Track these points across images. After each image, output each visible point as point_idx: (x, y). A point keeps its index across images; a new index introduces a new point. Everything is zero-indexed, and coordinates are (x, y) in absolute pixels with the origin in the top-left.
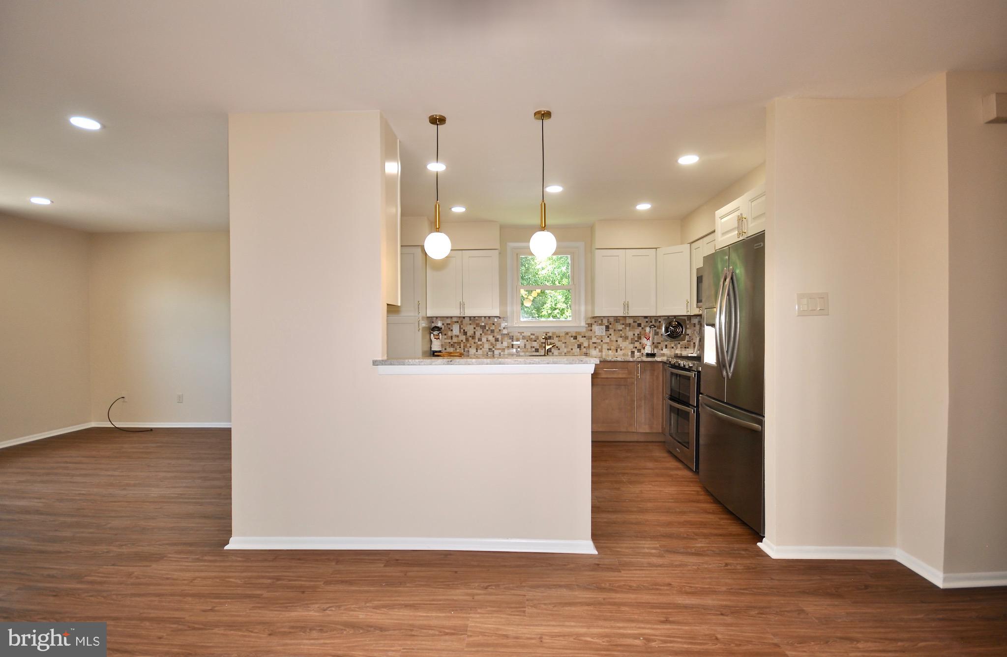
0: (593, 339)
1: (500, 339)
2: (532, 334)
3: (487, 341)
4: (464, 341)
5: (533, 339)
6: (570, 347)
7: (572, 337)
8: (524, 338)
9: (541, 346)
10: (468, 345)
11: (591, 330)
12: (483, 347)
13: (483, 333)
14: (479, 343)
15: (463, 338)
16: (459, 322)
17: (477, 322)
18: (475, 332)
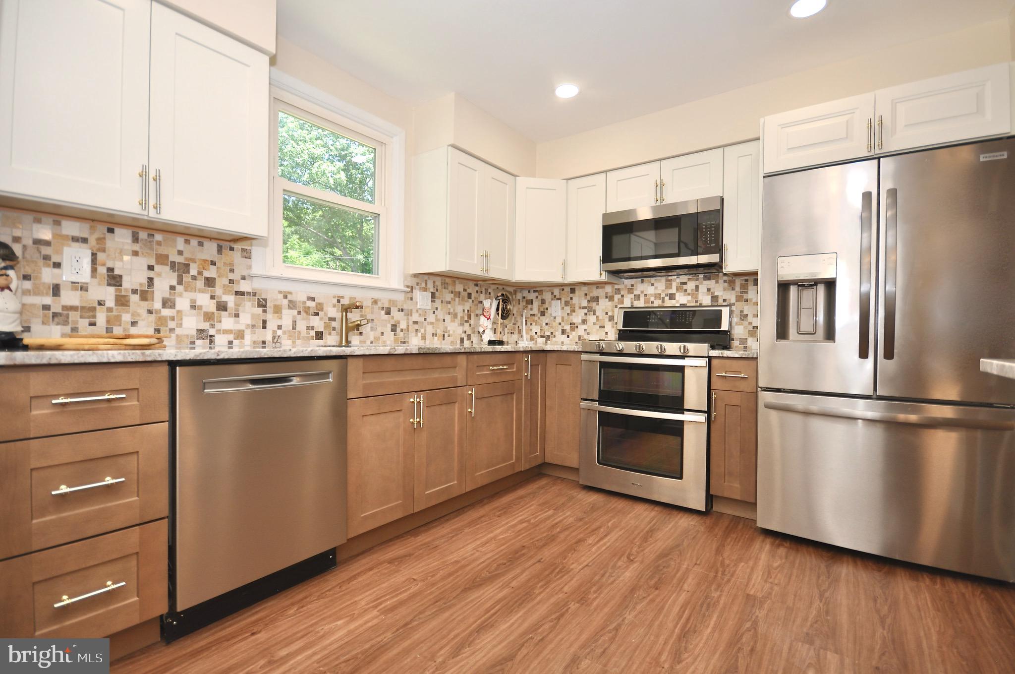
0: (413, 314)
1: (231, 305)
2: (309, 298)
3: (193, 307)
4: (110, 303)
5: (312, 311)
6: (379, 330)
7: (383, 308)
8: (292, 305)
9: (327, 326)
10: (126, 318)
11: (412, 299)
12: (180, 325)
13: (180, 282)
14: (166, 312)
15: (109, 294)
16: (92, 241)
17: (162, 250)
18: (151, 280)
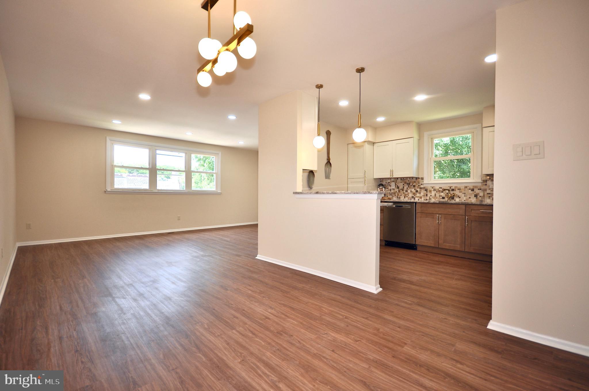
0: (487, 191)
1: (419, 191)
2: (440, 188)
3: (411, 192)
4: (398, 192)
5: (441, 191)
6: (468, 196)
7: (470, 189)
8: (435, 190)
9: (446, 195)
10: (400, 194)
11: (486, 185)
12: (409, 196)
13: (408, 187)
14: (406, 193)
15: (397, 190)
16: (395, 181)
17: (405, 181)
18: (404, 187)
